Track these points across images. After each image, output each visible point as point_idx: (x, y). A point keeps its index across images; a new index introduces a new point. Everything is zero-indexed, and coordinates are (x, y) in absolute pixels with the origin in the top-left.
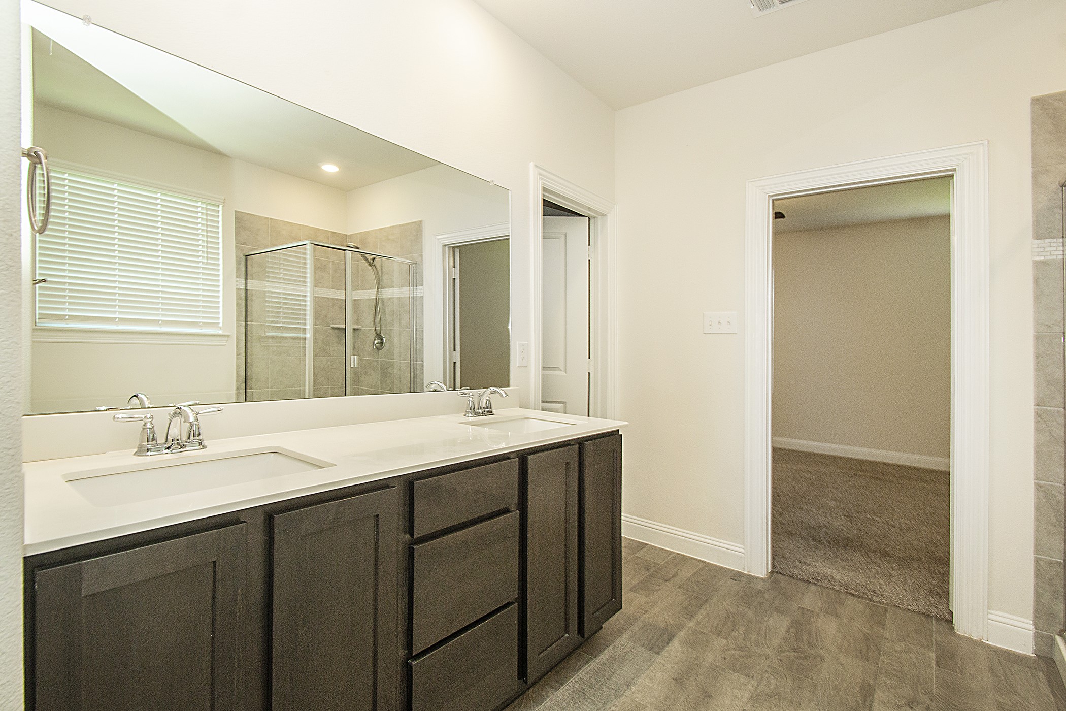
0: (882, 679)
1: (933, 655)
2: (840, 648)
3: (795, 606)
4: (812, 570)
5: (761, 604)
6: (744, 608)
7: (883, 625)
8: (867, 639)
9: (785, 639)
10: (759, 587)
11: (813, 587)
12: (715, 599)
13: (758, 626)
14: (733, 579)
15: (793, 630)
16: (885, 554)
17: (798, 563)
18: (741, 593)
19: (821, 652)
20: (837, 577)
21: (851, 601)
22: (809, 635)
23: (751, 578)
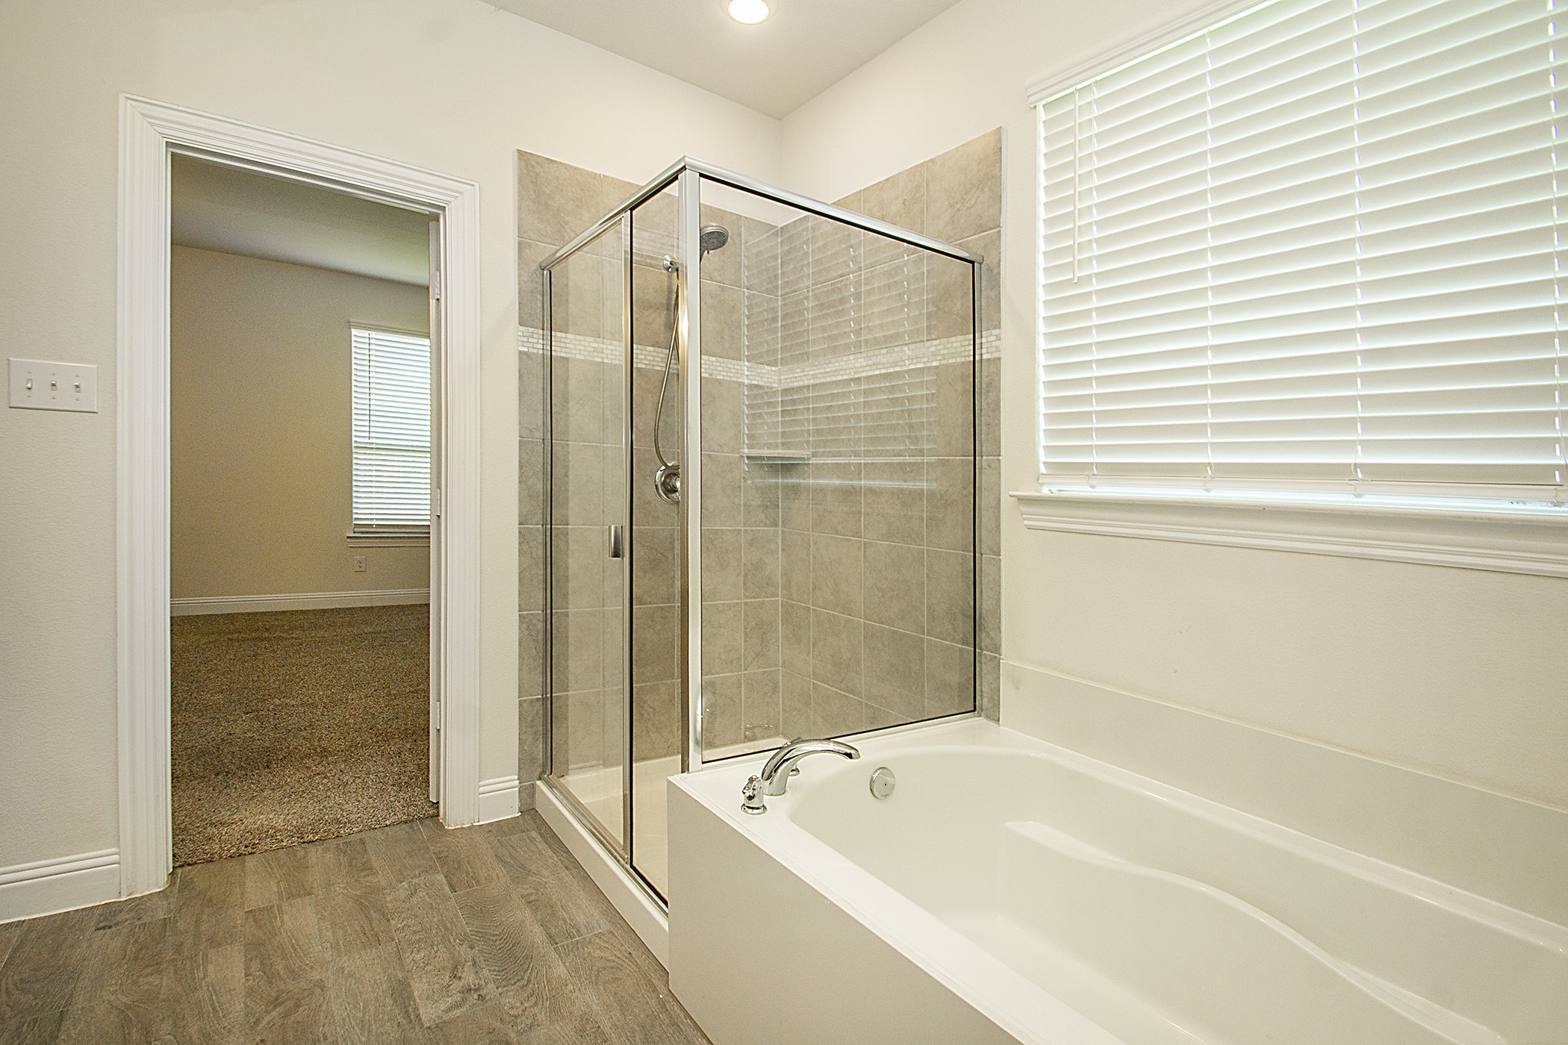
0: (409, 958)
1: (441, 877)
2: (335, 947)
3: (239, 916)
4: (236, 830)
5: (178, 949)
6: (151, 979)
7: (368, 868)
8: (363, 907)
9: (251, 992)
10: (161, 915)
11: (251, 862)
12: (80, 1001)
13: (193, 1001)
14: (104, 928)
15: (255, 965)
16: (324, 753)
17: (211, 830)
18: (131, 950)
19: (316, 975)
20: (279, 822)
21: (314, 854)
22: (284, 956)
23: (137, 905)
